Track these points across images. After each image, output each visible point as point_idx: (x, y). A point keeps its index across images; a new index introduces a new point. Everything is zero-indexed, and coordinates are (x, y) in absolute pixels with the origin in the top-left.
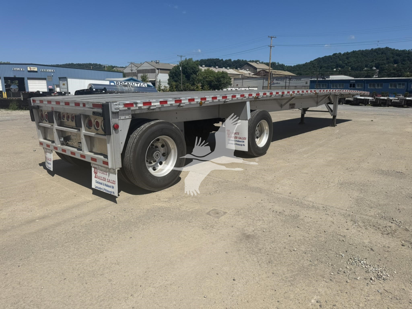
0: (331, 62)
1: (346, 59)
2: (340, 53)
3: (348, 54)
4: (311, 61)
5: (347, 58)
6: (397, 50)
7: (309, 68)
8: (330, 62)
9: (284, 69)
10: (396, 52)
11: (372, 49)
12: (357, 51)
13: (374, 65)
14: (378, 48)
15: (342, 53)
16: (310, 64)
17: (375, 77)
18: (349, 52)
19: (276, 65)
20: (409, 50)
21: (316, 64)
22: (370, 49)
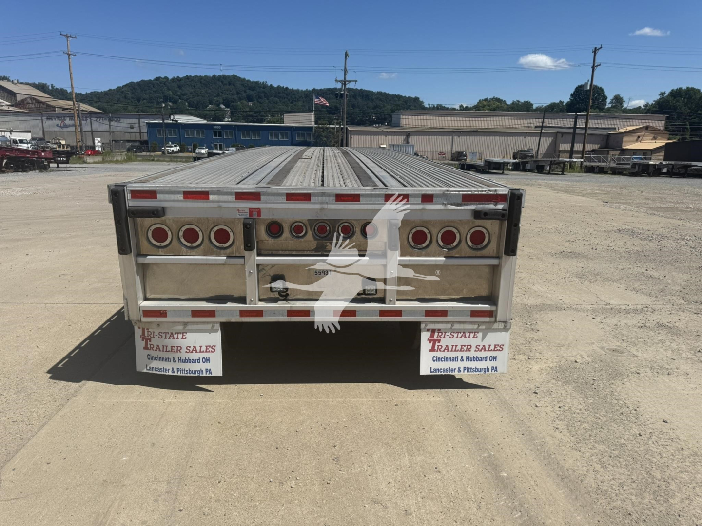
0: (155, 92)
1: (178, 89)
2: (166, 78)
3: (178, 79)
4: (118, 87)
5: (179, 87)
6: (249, 81)
7: (117, 99)
8: (152, 91)
9: (67, 97)
10: (248, 85)
11: (214, 76)
12: (193, 77)
13: (221, 101)
14: (223, 75)
15: (170, 78)
16: (118, 92)
17: (227, 122)
18: (181, 76)
19: (49, 89)
20: (263, 83)
21: (129, 93)
22: (211, 75)
